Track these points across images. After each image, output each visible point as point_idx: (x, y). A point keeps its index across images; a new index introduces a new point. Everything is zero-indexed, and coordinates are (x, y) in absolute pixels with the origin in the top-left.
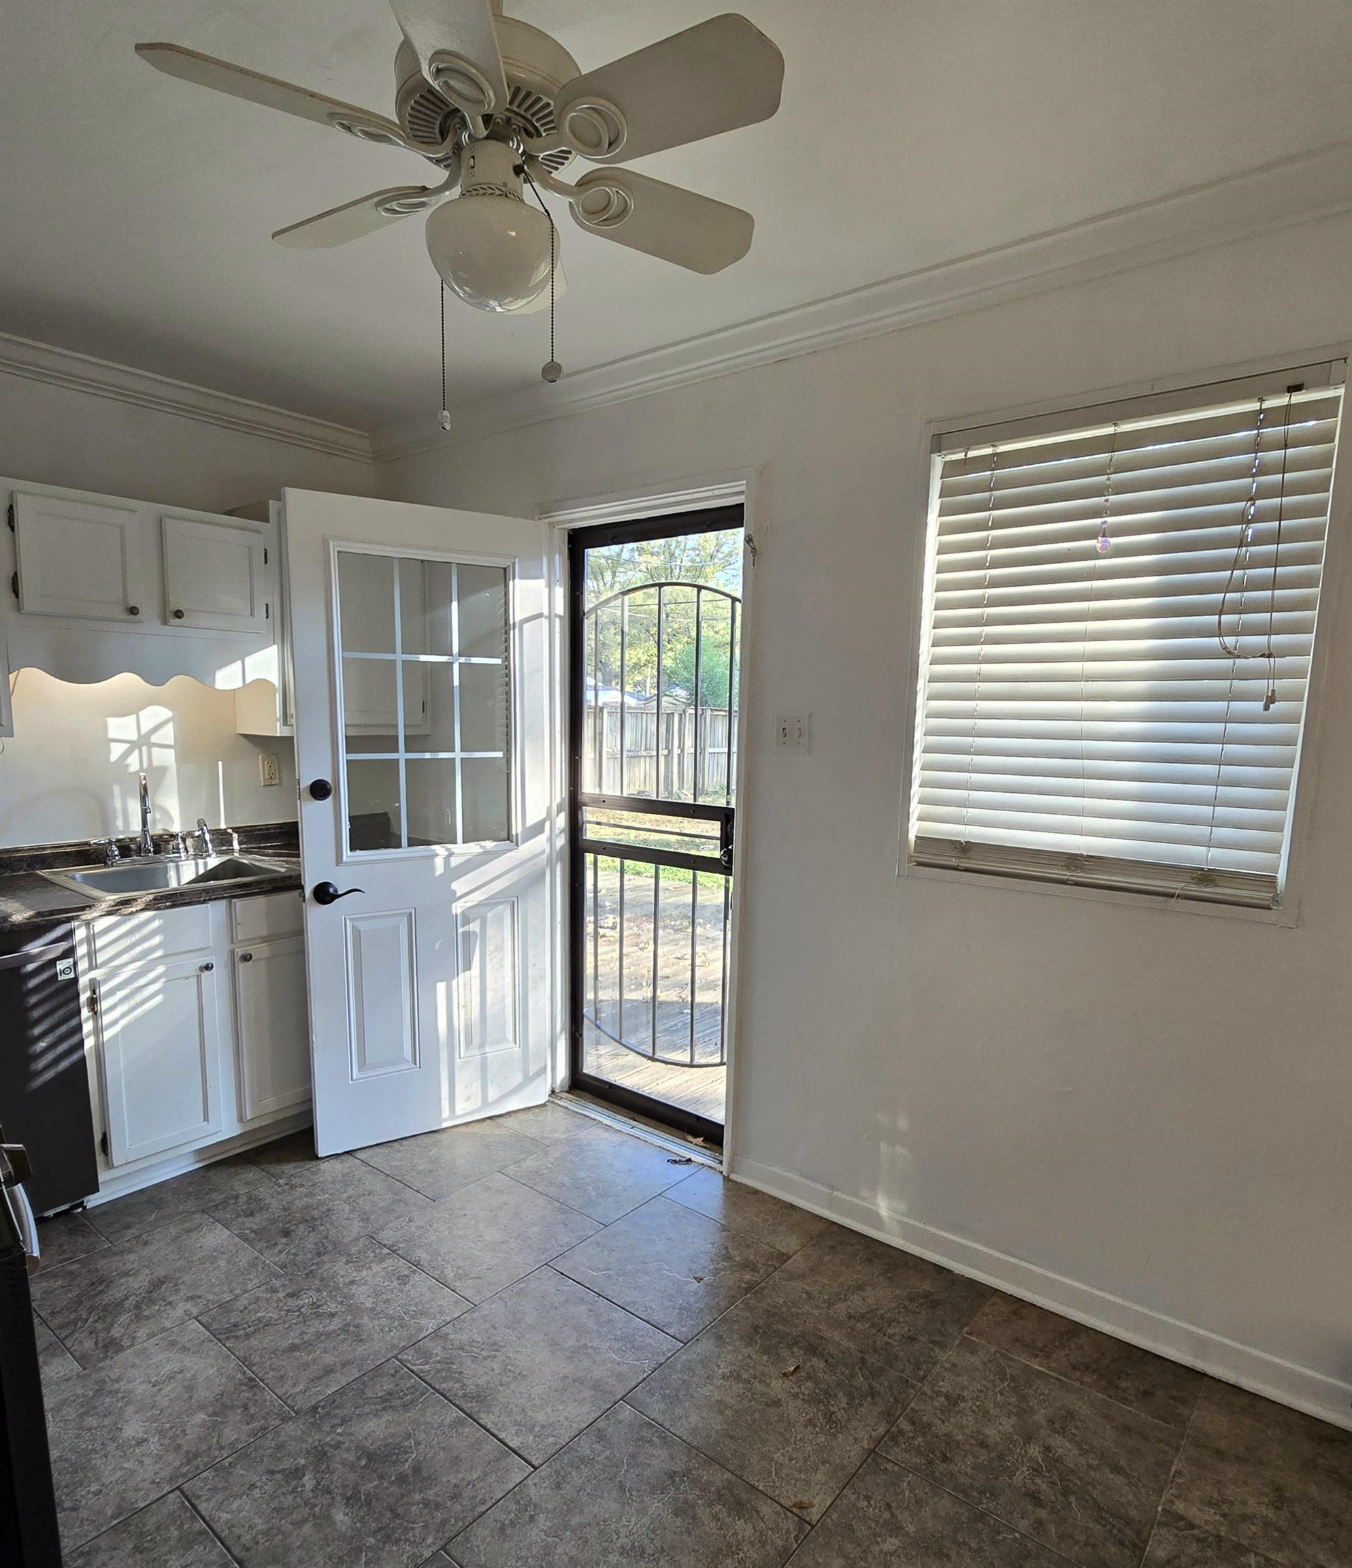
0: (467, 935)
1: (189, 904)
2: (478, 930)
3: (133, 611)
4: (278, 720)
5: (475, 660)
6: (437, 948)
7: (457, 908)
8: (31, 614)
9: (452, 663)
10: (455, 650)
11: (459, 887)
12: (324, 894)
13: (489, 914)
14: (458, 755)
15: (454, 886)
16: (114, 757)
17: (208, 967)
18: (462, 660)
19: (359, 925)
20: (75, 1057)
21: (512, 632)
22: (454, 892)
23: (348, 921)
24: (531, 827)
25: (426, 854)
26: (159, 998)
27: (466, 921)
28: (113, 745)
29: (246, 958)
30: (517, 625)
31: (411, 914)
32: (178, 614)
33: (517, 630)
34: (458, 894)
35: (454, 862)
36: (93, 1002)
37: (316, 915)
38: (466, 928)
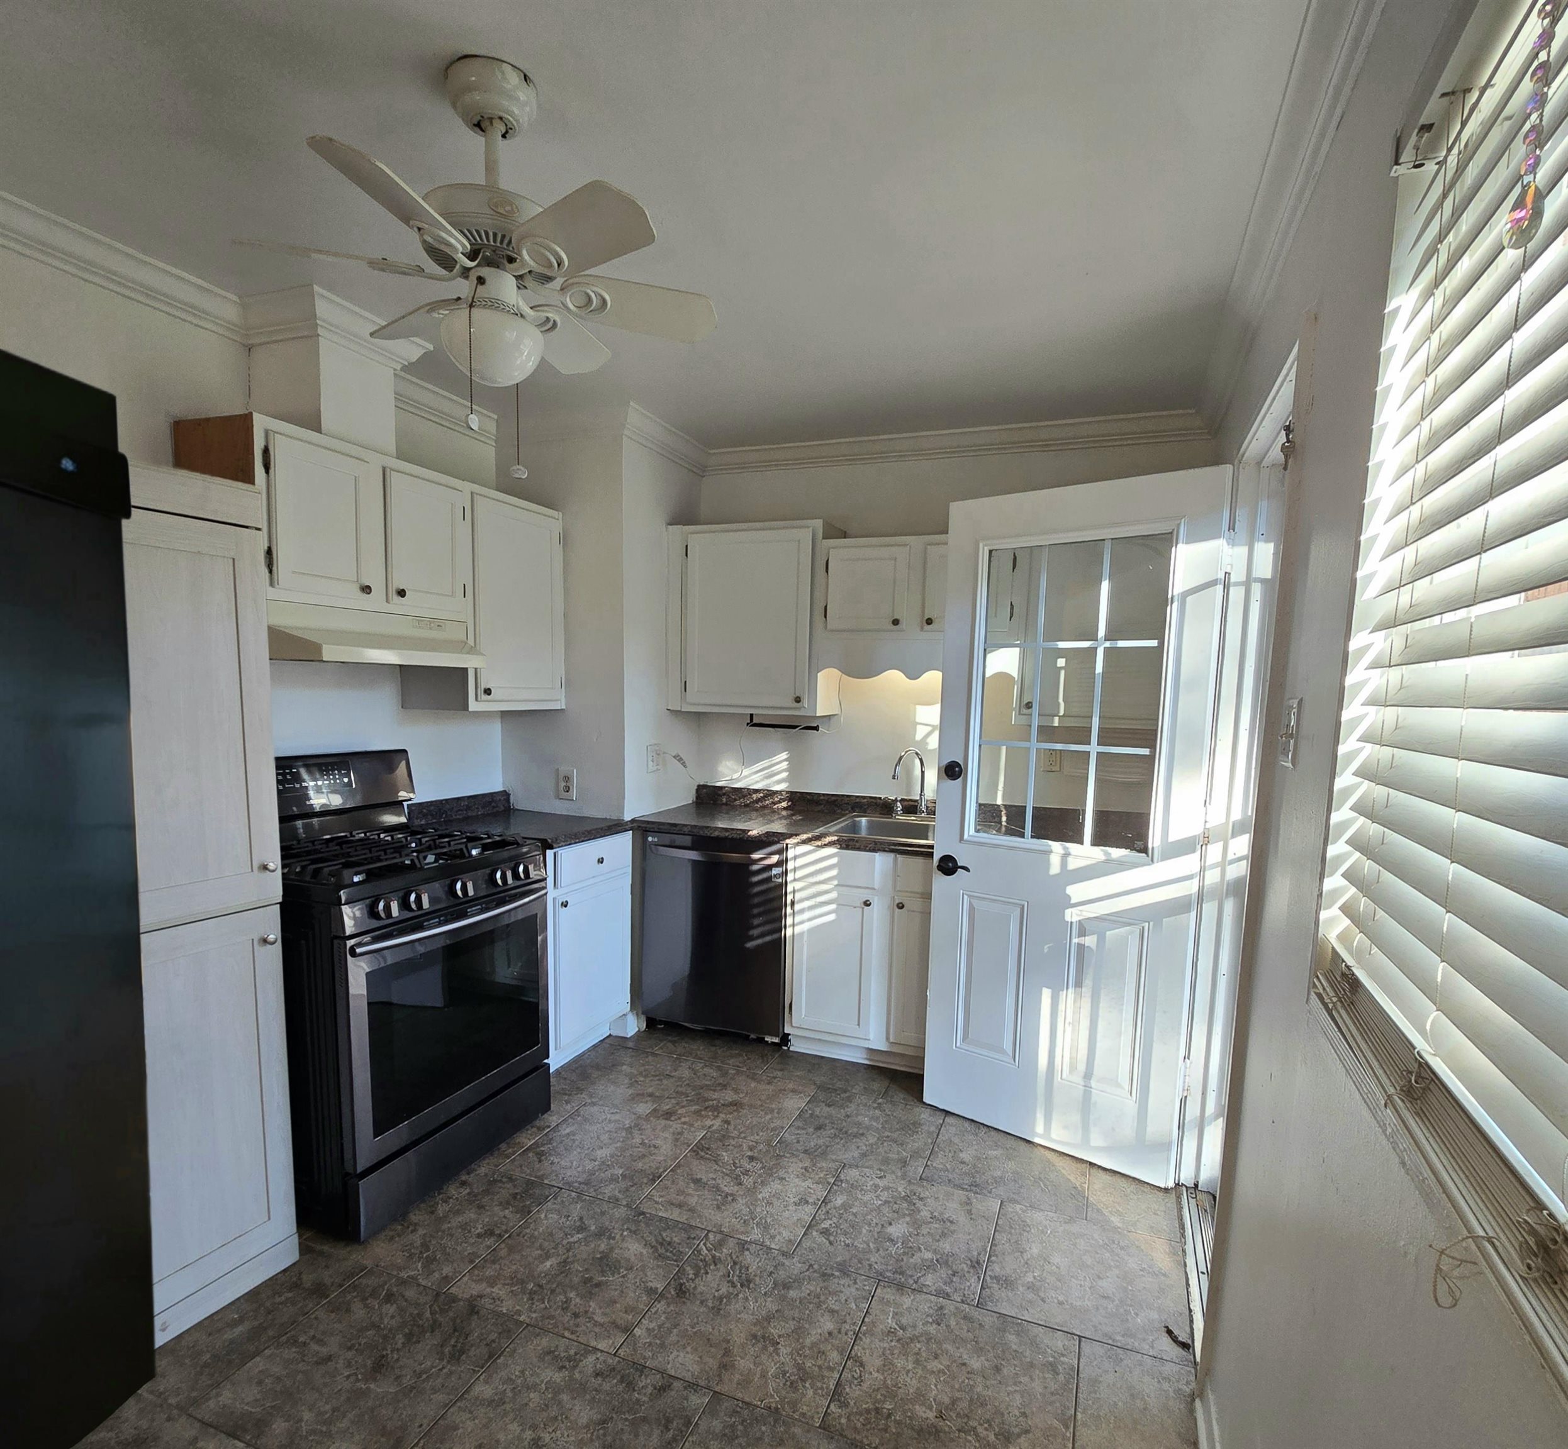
0: (1081, 947)
1: (859, 849)
2: (1093, 946)
3: (896, 622)
4: (1014, 709)
5: (1122, 644)
6: (1046, 951)
7: (1072, 915)
8: (832, 631)
9: (1096, 648)
10: (1102, 632)
11: (1076, 892)
12: (948, 866)
13: (1108, 933)
14: (1094, 748)
15: (1070, 890)
16: (918, 737)
17: (867, 904)
18: (1108, 644)
19: (975, 902)
20: (775, 936)
21: (1169, 608)
22: (1069, 898)
23: (965, 897)
24: (1172, 843)
25: (1041, 848)
26: (832, 917)
27: (1082, 933)
28: (918, 727)
29: (901, 906)
30: (1176, 599)
31: (1023, 906)
32: (929, 622)
33: (1175, 605)
34: (1073, 901)
35: (1073, 864)
36: (793, 903)
37: (940, 882)
38: (1082, 940)
